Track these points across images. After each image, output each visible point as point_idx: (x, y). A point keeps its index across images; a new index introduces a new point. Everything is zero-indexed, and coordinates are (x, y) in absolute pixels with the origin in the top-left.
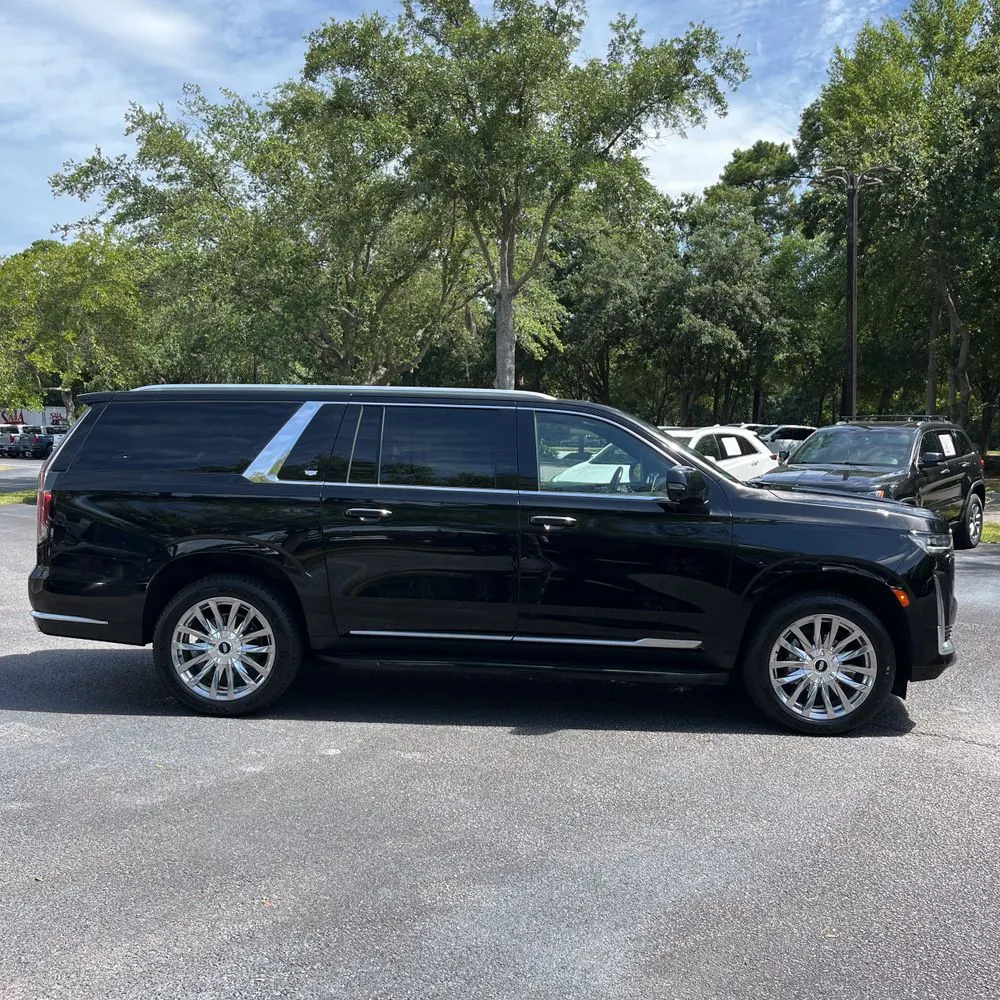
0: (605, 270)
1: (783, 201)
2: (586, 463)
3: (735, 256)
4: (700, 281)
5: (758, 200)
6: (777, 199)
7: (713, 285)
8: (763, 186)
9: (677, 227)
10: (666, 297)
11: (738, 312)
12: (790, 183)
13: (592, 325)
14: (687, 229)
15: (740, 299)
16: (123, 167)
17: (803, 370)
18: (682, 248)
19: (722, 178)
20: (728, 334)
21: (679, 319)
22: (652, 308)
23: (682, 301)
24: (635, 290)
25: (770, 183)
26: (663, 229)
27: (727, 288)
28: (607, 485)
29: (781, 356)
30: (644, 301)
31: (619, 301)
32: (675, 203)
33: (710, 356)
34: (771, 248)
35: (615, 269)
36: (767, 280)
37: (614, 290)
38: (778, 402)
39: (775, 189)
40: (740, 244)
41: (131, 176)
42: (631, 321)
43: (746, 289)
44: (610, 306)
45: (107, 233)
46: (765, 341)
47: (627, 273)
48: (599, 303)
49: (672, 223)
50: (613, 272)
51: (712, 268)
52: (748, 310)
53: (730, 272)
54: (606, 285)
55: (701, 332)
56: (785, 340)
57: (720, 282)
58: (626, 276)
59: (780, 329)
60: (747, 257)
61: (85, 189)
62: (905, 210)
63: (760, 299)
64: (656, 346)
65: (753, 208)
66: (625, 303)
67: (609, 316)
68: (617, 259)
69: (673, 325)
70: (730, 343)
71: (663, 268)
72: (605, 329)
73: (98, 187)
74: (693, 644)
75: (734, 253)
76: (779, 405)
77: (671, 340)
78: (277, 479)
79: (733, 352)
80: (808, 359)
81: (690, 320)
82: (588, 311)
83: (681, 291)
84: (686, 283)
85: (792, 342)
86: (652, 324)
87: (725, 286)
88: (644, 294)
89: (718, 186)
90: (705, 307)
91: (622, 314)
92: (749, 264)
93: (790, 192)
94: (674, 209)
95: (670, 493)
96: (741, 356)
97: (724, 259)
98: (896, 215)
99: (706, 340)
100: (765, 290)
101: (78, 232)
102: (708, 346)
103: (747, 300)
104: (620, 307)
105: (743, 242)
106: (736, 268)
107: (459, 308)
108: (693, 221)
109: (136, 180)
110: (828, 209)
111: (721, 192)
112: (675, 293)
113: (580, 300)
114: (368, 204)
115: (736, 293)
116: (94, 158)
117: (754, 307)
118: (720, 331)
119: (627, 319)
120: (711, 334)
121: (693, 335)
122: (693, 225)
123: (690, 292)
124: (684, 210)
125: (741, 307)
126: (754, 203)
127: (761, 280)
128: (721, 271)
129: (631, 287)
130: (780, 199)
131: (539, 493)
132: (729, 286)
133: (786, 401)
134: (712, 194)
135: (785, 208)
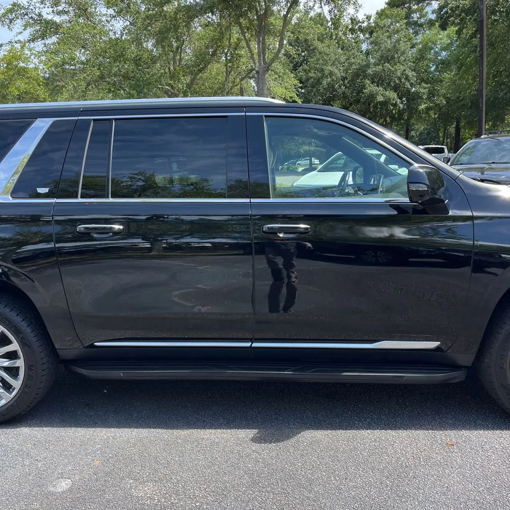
0: (321, 61)
1: (422, 16)
2: (315, 172)
3: (395, 48)
4: (375, 65)
5: (408, 16)
6: (418, 15)
7: (383, 66)
8: (410, 8)
9: (361, 35)
10: (356, 75)
11: (397, 82)
12: (426, 5)
13: (315, 94)
14: (367, 36)
15: (399, 74)
16: (31, 7)
17: (435, 114)
18: (364, 47)
19: (386, 3)
20: (392, 95)
21: (364, 87)
22: (348, 83)
23: (365, 76)
24: (338, 73)
25: (414, 5)
26: (353, 36)
27: (391, 68)
28: (334, 187)
29: (423, 106)
30: (344, 79)
31: (329, 80)
32: (361, 21)
33: (381, 109)
34: (416, 44)
35: (327, 61)
36: (414, 62)
37: (327, 72)
38: (416, 135)
39: (417, 9)
40: (398, 41)
41: (37, 13)
42: (337, 91)
43: (402, 68)
44: (325, 82)
45: (22, 47)
46: (413, 99)
47: (333, 62)
48: (318, 81)
49: (359, 32)
50: (326, 63)
51: (382, 56)
52: (403, 80)
53: (393, 58)
54: (322, 70)
55: (377, 94)
56: (425, 97)
57: (387, 64)
58: (333, 64)
59: (422, 90)
60: (402, 49)
61: (11, 22)
62: (503, 8)
63: (411, 74)
64: (351, 104)
65: (405, 21)
66: (333, 80)
67: (324, 89)
68: (328, 55)
69: (361, 91)
70: (393, 100)
71: (354, 58)
72: (322, 97)
73: (18, 21)
74: (432, 345)
75: (395, 46)
76: (417, 137)
77: (360, 100)
78: (11, 198)
79: (395, 105)
80: (438, 107)
81: (370, 88)
82: (313, 87)
83: (364, 72)
84: (368, 66)
85: (429, 98)
86: (348, 92)
87: (390, 66)
88: (343, 75)
89: (385, 9)
90: (378, 80)
91: (331, 86)
92: (403, 53)
93: (425, 11)
94: (361, 24)
95: (411, 194)
96: (399, 108)
97: (389, 50)
98: (497, 11)
99: (380, 98)
100: (413, 68)
101: (8, 48)
102: (381, 103)
103: (403, 74)
104: (330, 83)
105: (400, 40)
106: (396, 56)
107: (237, 85)
108: (371, 31)
109: (40, 15)
110: (455, 11)
111: (388, 12)
112: (361, 73)
113: (308, 80)
114: (176, 19)
115: (396, 70)
116: (14, 3)
117: (407, 78)
118: (387, 93)
119: (334, 90)
120: (382, 95)
121: (372, 96)
122: (371, 33)
123: (370, 71)
124: (365, 24)
125: (400, 79)
126: (406, 18)
127: (411, 62)
128: (388, 58)
129: (336, 71)
130: (420, 15)
131: (271, 200)
132: (393, 67)
133: (421, 133)
134: (381, 14)
135: (422, 20)
